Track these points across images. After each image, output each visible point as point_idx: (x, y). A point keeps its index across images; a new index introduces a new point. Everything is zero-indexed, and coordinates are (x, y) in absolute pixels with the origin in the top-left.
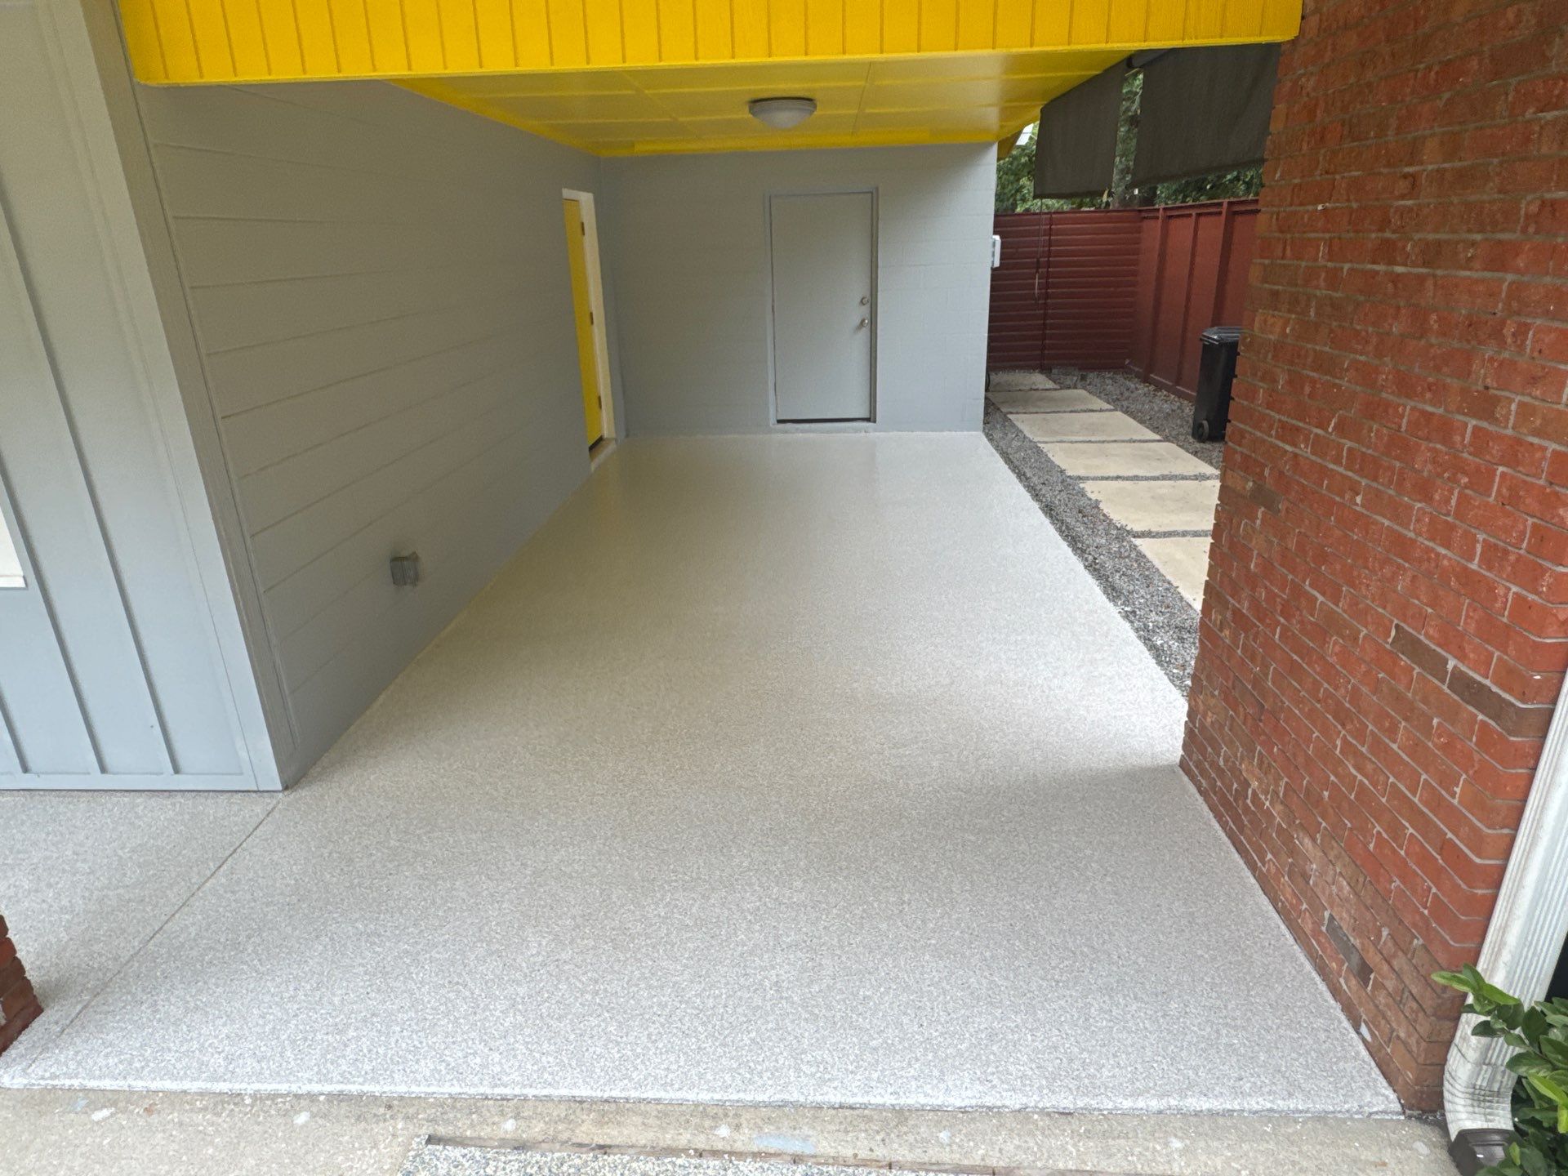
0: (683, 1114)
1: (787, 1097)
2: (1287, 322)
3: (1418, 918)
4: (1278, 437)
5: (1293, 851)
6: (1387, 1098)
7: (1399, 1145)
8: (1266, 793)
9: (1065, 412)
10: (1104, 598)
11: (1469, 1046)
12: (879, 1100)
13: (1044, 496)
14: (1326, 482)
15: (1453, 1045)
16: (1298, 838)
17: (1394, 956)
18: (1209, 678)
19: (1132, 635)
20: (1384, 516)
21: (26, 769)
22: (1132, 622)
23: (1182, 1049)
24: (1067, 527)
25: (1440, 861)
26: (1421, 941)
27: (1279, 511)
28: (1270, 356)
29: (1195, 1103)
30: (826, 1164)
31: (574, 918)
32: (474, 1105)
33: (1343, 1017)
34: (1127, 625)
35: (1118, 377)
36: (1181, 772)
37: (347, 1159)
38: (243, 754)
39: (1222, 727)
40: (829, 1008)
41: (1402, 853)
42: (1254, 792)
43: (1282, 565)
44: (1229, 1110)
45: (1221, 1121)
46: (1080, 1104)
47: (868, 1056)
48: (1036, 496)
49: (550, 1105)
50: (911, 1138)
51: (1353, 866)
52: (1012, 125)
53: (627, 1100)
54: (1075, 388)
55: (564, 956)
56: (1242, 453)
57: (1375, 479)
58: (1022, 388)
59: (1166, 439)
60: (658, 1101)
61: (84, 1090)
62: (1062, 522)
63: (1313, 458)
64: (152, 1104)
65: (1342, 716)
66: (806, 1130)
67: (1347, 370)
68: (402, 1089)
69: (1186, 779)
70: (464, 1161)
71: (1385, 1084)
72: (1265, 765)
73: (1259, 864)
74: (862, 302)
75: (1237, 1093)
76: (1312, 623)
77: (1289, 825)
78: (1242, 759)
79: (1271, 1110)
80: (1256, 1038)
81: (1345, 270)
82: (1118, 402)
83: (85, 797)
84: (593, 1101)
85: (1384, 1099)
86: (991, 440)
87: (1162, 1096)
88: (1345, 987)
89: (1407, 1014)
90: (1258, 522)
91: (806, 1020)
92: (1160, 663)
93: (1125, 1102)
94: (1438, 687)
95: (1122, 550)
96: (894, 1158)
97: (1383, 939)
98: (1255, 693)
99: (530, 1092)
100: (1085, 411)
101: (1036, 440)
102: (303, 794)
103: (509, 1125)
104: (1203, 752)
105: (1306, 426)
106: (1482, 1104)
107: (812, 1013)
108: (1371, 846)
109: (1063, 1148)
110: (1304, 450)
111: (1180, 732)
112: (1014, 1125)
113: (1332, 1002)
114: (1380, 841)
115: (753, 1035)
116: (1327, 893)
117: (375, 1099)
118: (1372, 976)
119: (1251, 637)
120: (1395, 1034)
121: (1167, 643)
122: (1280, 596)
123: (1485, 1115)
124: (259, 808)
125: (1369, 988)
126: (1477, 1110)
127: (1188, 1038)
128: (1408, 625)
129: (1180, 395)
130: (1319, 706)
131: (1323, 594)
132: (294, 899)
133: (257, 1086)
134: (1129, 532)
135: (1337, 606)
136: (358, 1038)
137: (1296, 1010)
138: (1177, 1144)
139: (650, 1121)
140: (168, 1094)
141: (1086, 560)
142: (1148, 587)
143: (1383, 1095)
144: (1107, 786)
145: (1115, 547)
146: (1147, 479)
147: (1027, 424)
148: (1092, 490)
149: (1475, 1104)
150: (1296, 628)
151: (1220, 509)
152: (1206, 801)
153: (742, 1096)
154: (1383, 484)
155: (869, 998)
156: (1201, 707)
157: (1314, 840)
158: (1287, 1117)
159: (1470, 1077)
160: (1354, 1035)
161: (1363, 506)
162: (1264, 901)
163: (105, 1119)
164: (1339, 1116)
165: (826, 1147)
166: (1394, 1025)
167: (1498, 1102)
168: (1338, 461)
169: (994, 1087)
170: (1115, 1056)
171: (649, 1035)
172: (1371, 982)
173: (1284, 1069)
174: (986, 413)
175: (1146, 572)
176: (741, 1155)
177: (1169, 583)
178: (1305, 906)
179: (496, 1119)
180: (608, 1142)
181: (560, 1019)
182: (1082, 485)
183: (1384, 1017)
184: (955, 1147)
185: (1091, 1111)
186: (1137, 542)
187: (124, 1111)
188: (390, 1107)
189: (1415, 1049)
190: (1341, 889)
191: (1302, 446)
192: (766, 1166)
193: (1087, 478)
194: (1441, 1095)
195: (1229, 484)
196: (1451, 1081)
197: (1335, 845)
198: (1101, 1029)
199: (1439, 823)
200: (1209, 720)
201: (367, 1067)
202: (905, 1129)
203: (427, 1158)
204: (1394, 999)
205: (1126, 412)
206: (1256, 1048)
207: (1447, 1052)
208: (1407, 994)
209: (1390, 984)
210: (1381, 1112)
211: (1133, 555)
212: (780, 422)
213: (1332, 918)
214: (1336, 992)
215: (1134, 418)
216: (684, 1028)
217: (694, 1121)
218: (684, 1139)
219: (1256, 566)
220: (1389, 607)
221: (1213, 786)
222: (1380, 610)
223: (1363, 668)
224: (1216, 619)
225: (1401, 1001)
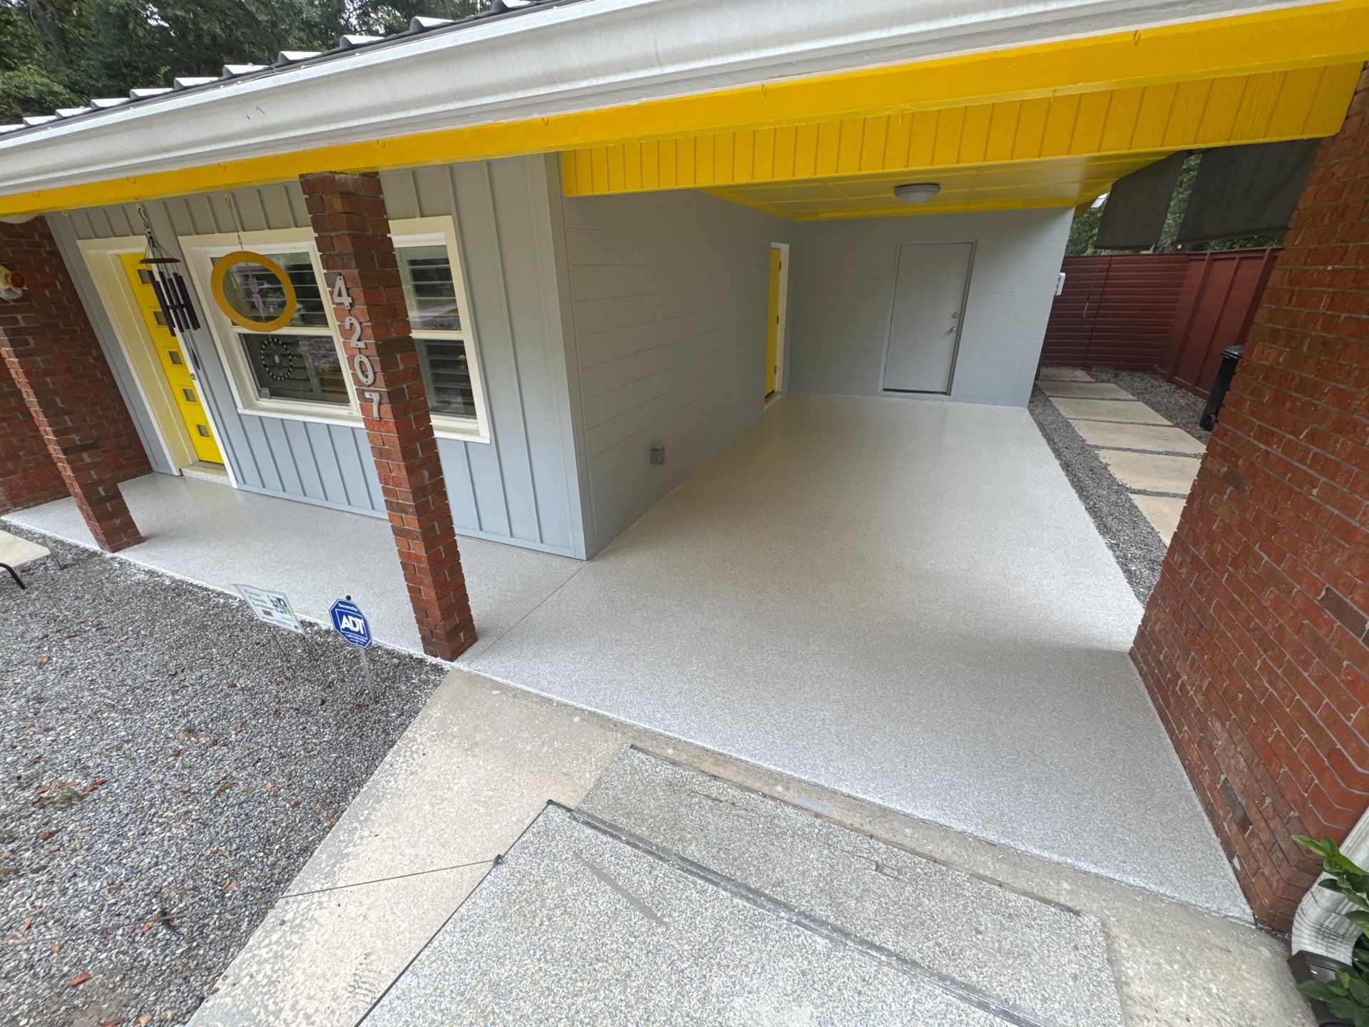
0: (759, 772)
1: (817, 781)
2: (1280, 353)
3: (1297, 797)
4: (1255, 437)
5: (1205, 729)
6: (1244, 910)
7: (1246, 944)
8: (1193, 685)
9: (1095, 399)
10: (1096, 531)
11: (1322, 896)
12: (872, 799)
13: (1065, 456)
14: (1289, 475)
15: (1309, 892)
16: (1211, 721)
17: (1272, 818)
18: (1164, 598)
19: (1113, 560)
20: (1335, 508)
21: (481, 529)
22: (1114, 551)
23: (1085, 831)
24: (1078, 480)
25: (1327, 763)
26: (1297, 814)
27: (1245, 491)
28: (1261, 377)
29: (1083, 865)
30: (834, 823)
31: (717, 656)
32: (655, 736)
33: (1220, 848)
34: (1111, 553)
35: (1146, 376)
36: (1129, 658)
37: (594, 744)
38: (571, 539)
39: (1167, 633)
40: (851, 741)
41: (1295, 750)
42: (1183, 682)
43: (1239, 530)
44: (1110, 878)
45: (1103, 883)
46: (1002, 842)
47: (869, 773)
48: (1059, 455)
49: (691, 747)
50: (887, 826)
51: (1251, 750)
52: (1089, 195)
53: (731, 757)
54: (1108, 382)
55: (710, 675)
56: (1222, 446)
57: (1333, 478)
58: (1066, 379)
59: (1177, 425)
60: (747, 762)
61: (490, 679)
62: (1075, 475)
63: (1282, 456)
64: (516, 694)
65: (1265, 644)
66: (825, 802)
67: (1326, 394)
68: (623, 719)
69: (1132, 663)
70: (646, 761)
71: (1244, 900)
72: (1195, 667)
73: (1177, 732)
74: (953, 316)
75: (1118, 869)
76: (1254, 574)
77: (1205, 710)
78: (1178, 658)
79: (1144, 888)
80: (1144, 841)
81: (1342, 318)
82: (1141, 396)
83: (503, 546)
84: (714, 752)
85: (1241, 910)
86: (1032, 414)
87: (1062, 855)
88: (1227, 829)
89: (1274, 860)
90: (1226, 497)
91: (837, 744)
92: (1130, 582)
93: (1034, 850)
94: (1353, 639)
95: (1119, 501)
96: (874, 832)
97: (1265, 805)
98: (1198, 616)
99: (683, 738)
100: (1113, 400)
101: (1067, 417)
102: (594, 564)
103: (670, 751)
104: (1149, 648)
105: (1282, 433)
106: (1326, 939)
107: (841, 741)
108: (1270, 740)
109: (985, 863)
110: (1276, 450)
111: (1134, 631)
112: (955, 840)
113: (1214, 836)
114: (1278, 737)
115: (805, 743)
116: (1226, 763)
117: (609, 720)
118: (1251, 827)
119: (1203, 577)
120: (1261, 870)
121: (1140, 570)
122: (1233, 552)
123: (1327, 946)
124: (574, 567)
125: (1246, 835)
126: (1320, 941)
127: (1091, 826)
128: (1337, 589)
129: (1197, 394)
130: (1248, 634)
131: (1269, 556)
132: (585, 615)
133: (559, 698)
134: (1127, 489)
135: (1279, 566)
136: (606, 689)
137: (1182, 833)
138: (1066, 886)
139: (741, 772)
140: (523, 691)
141: (1088, 504)
142: (1134, 529)
143: (1241, 908)
144: (1068, 656)
145: (1113, 498)
146: (1152, 452)
147: (1063, 406)
148: (1104, 456)
149: (1320, 937)
150: (1240, 575)
151: (1196, 483)
152: (1145, 681)
153: (792, 773)
154: (1338, 483)
155: (877, 742)
156: (1153, 618)
157: (1223, 725)
158: (1156, 896)
159: (1320, 917)
160: (1227, 862)
161: (1317, 496)
162: (1175, 758)
163: (497, 695)
164: (1199, 909)
165: (836, 815)
166: (1261, 864)
167: (1341, 942)
168: (1302, 461)
169: (946, 814)
170: (1034, 821)
171: (748, 728)
172: (1249, 831)
173: (1161, 866)
174: (1033, 395)
175: (1135, 516)
176: (787, 804)
177: (1152, 529)
178: (1207, 768)
179: (664, 746)
180: (718, 775)
181: (703, 706)
182: (1096, 452)
183: (1254, 857)
184: (913, 839)
185: (1009, 848)
186: (1133, 496)
187: (505, 694)
188: (616, 726)
189: (1275, 884)
190: (1238, 762)
191: (1275, 447)
192: (799, 813)
193: (1103, 448)
194: (1291, 923)
195: (1208, 466)
196: (1302, 915)
197: (1240, 732)
198: (1027, 802)
199: (1331, 735)
200: (1157, 628)
201: (608, 704)
202: (884, 820)
203: (630, 755)
204: (1265, 848)
205: (1146, 403)
206: (1143, 847)
207: (1304, 895)
208: (1276, 846)
209: (1265, 836)
210: (1237, 918)
211: (1127, 505)
212: (885, 390)
213: (1226, 780)
214: (1219, 831)
215: (1153, 408)
216: (767, 729)
217: (765, 778)
218: (758, 785)
219: (1217, 527)
220: (1323, 574)
221: (1152, 672)
222: (1315, 575)
223: (1291, 614)
224: (1177, 560)
225: (1270, 850)
